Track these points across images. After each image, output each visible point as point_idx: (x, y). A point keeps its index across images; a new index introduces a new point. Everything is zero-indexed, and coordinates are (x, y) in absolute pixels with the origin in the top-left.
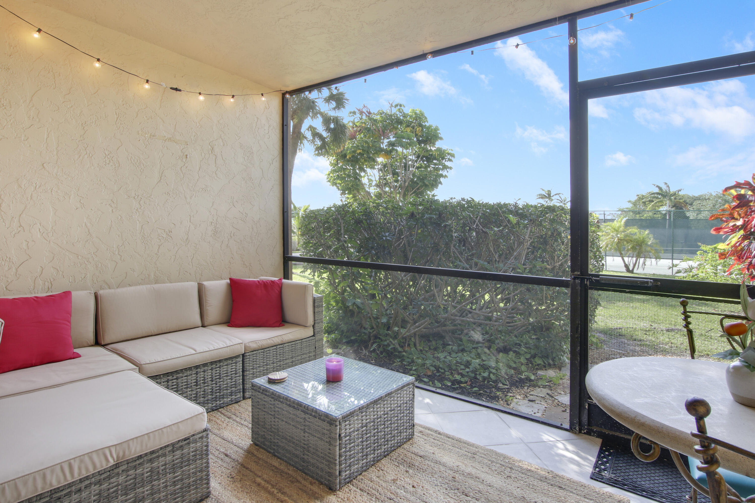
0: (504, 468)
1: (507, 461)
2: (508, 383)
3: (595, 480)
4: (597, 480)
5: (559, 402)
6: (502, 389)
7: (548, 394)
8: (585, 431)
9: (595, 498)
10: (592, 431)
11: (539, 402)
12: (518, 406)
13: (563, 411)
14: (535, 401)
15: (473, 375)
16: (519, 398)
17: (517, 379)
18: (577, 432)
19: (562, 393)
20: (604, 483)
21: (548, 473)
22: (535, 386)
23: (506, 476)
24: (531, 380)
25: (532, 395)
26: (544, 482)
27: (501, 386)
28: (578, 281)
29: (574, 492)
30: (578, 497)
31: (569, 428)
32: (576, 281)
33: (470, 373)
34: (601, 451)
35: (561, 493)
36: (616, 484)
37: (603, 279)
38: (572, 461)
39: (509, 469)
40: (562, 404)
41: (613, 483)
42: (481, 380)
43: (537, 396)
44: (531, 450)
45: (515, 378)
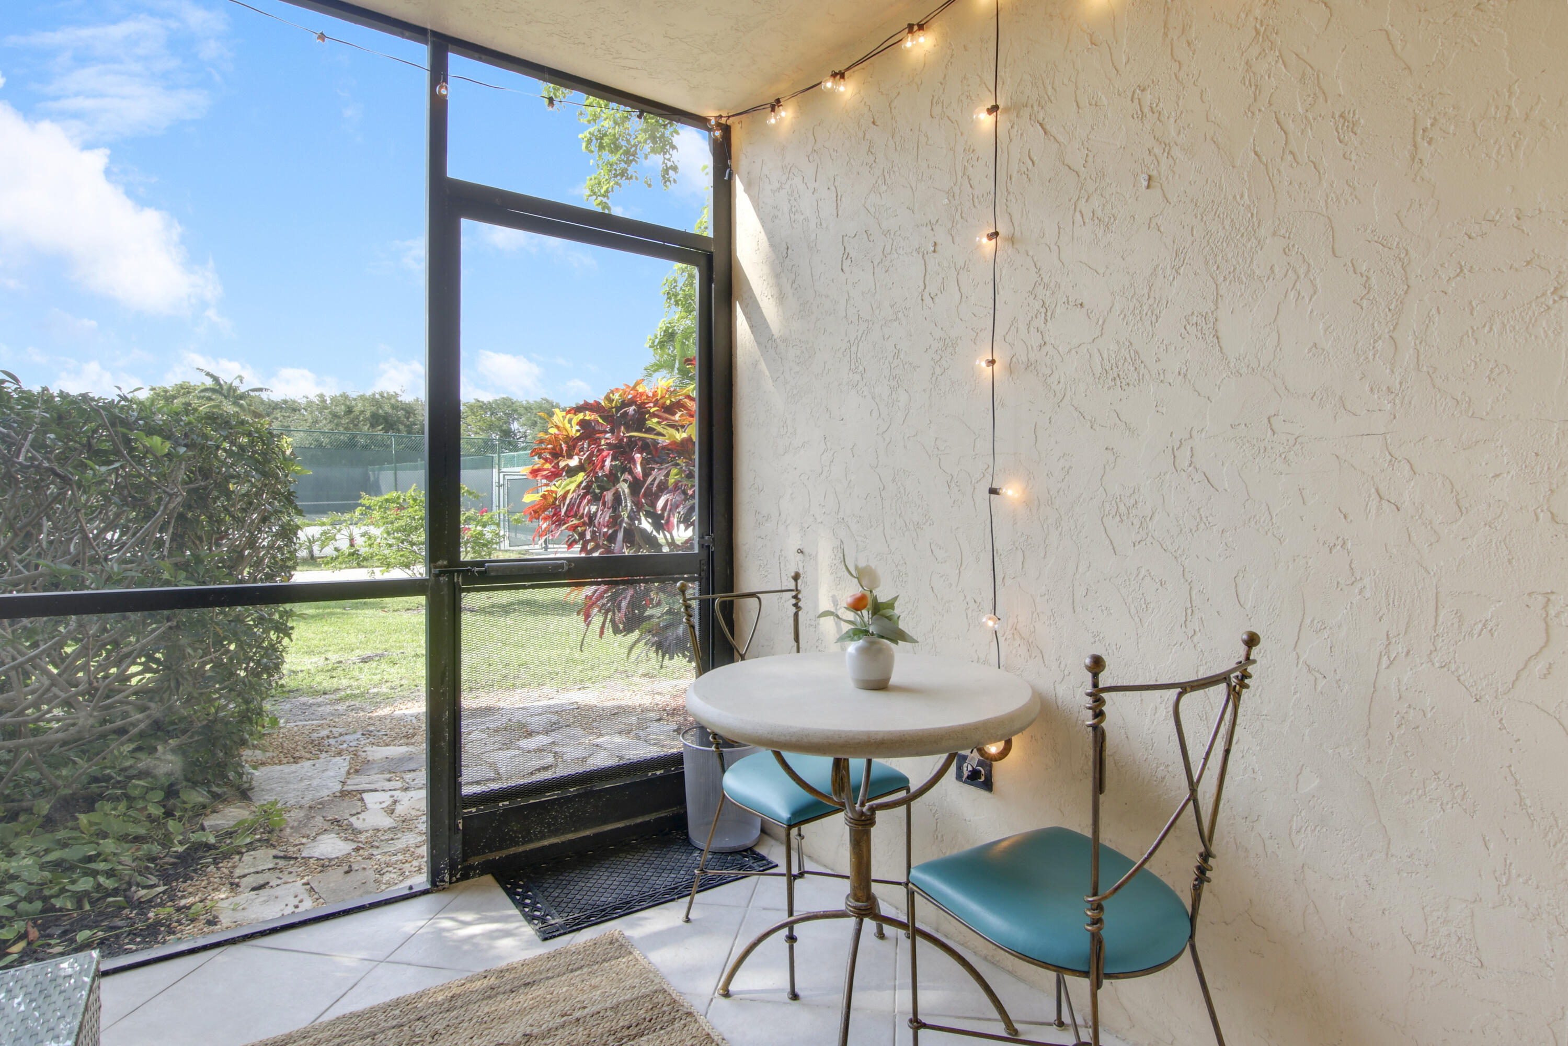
0: (406, 1028)
1: (397, 1012)
2: (153, 880)
3: (551, 938)
4: (555, 937)
5: (318, 859)
6: (150, 901)
7: (275, 857)
8: (458, 876)
9: (583, 963)
10: (471, 867)
11: (279, 882)
12: (245, 913)
13: (347, 872)
14: (268, 883)
15: (38, 905)
16: (223, 896)
17: (172, 860)
18: (447, 885)
19: (304, 840)
20: (565, 934)
21: (485, 977)
22: (227, 856)
23: (429, 1039)
24: (208, 847)
25: (244, 876)
26: (496, 996)
27: (145, 895)
28: (443, 579)
29: (550, 974)
30: (563, 979)
31: (429, 887)
32: (441, 579)
33: (23, 906)
34: (511, 894)
35: (538, 991)
36: (578, 924)
37: (493, 568)
38: (493, 936)
39: (420, 1023)
40: (330, 860)
41: (575, 926)
42: (69, 906)
43: (257, 873)
44: (409, 964)
45: (168, 859)
